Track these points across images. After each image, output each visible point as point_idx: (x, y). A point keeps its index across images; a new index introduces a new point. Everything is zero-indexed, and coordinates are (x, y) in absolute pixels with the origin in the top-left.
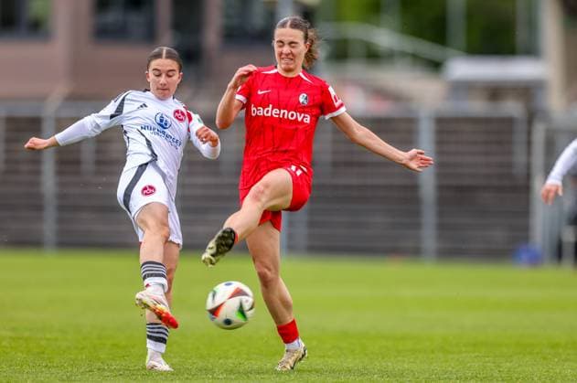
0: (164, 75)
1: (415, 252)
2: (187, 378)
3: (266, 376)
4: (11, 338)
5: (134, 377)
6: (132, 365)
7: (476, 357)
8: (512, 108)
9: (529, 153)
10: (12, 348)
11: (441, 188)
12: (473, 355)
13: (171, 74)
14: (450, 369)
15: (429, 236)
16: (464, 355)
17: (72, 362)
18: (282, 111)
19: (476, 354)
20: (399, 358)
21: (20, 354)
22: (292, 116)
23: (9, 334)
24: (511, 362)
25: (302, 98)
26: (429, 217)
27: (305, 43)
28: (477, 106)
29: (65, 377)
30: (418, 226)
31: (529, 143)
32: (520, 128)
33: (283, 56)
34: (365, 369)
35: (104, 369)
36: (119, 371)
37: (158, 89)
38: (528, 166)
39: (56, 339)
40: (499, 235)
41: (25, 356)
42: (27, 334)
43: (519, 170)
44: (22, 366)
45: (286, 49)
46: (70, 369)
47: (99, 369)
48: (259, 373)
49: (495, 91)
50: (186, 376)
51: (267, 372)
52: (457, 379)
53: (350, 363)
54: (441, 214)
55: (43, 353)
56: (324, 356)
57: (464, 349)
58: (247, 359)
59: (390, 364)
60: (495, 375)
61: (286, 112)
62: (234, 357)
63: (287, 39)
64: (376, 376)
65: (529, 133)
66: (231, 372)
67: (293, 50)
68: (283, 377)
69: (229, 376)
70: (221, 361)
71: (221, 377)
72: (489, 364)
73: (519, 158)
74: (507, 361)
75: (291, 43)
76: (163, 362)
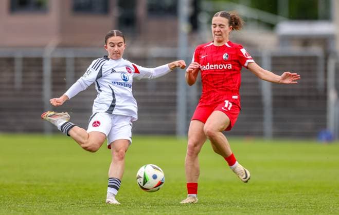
0: (116, 46)
1: (260, 135)
2: (129, 208)
3: (174, 207)
4: (26, 185)
5: (98, 207)
6: (97, 200)
7: (296, 195)
8: (316, 50)
9: (326, 76)
10: (27, 191)
11: (275, 97)
12: (295, 194)
13: (120, 45)
14: (281, 202)
15: (268, 125)
16: (289, 194)
17: (62, 199)
18: (215, 66)
19: (296, 193)
20: (252, 196)
21: (32, 195)
22: (221, 67)
23: (26, 183)
24: (316, 198)
25: (225, 56)
26: (268, 115)
27: (229, 26)
28: (295, 50)
29: (58, 208)
30: (261, 119)
31: (326, 71)
32: (321, 63)
33: (216, 33)
34: (232, 202)
35: (80, 203)
36: (89, 204)
37: (113, 54)
38: (326, 84)
39: (52, 186)
40: (309, 124)
41: (34, 195)
42: (35, 183)
43: (320, 86)
44: (33, 202)
45: (217, 29)
46: (60, 203)
47: (77, 203)
48: (170, 205)
49: (306, 41)
50: (128, 206)
51: (175, 205)
52: (285, 207)
53: (223, 198)
54: (274, 112)
55: (45, 194)
56: (208, 195)
57: (289, 191)
58: (163, 197)
59: (246, 199)
60: (307, 205)
61: (217, 65)
62: (156, 196)
63: (218, 23)
64: (238, 206)
65: (326, 65)
66: (154, 205)
67: (222, 30)
68: (184, 207)
69: (152, 207)
70: (148, 198)
71: (148, 207)
72: (303, 199)
73: (321, 80)
74: (314, 198)
75: (220, 25)
76: (114, 199)
